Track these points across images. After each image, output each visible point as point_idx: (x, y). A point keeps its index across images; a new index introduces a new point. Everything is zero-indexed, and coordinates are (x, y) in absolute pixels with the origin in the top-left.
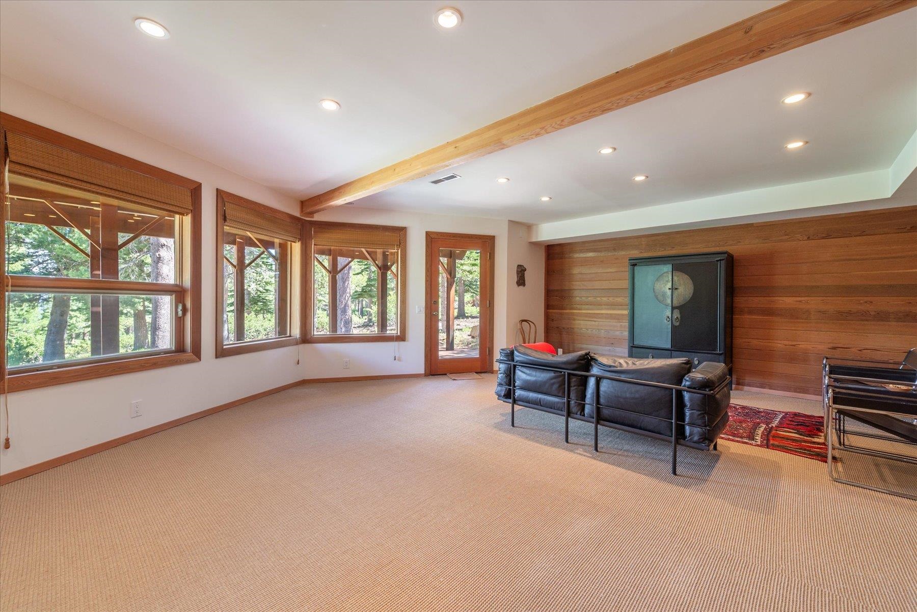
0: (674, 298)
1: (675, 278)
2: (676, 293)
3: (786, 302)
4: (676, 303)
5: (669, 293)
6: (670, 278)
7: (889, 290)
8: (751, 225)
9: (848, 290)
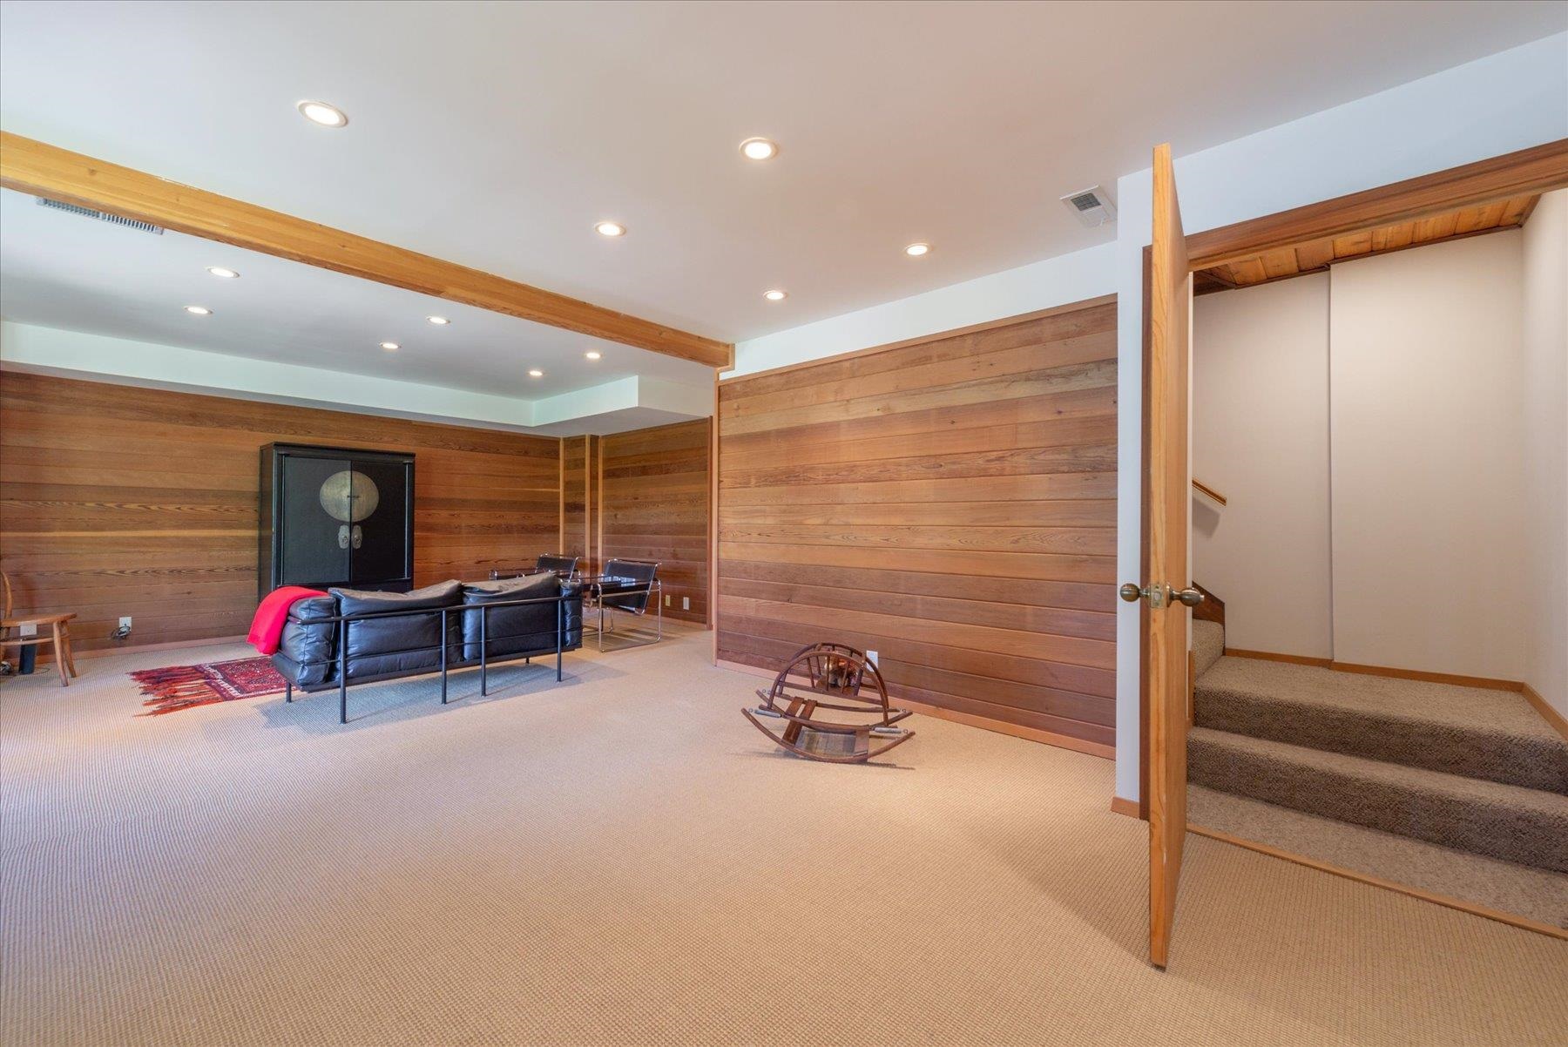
0: (354, 511)
1: (355, 481)
2: (356, 502)
3: (440, 516)
4: (356, 518)
5: (347, 501)
6: (348, 482)
7: (513, 505)
8: (409, 422)
9: (490, 505)
